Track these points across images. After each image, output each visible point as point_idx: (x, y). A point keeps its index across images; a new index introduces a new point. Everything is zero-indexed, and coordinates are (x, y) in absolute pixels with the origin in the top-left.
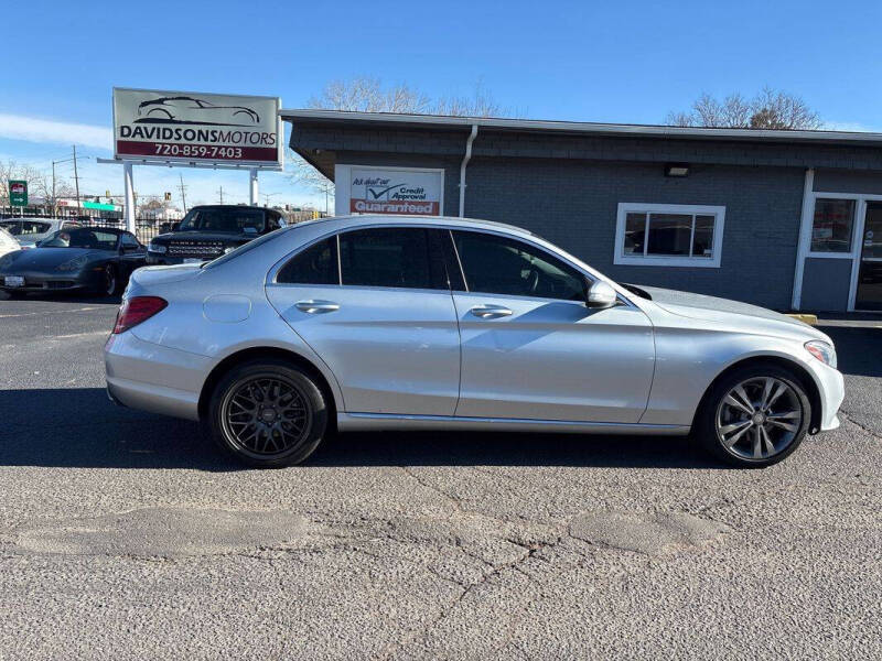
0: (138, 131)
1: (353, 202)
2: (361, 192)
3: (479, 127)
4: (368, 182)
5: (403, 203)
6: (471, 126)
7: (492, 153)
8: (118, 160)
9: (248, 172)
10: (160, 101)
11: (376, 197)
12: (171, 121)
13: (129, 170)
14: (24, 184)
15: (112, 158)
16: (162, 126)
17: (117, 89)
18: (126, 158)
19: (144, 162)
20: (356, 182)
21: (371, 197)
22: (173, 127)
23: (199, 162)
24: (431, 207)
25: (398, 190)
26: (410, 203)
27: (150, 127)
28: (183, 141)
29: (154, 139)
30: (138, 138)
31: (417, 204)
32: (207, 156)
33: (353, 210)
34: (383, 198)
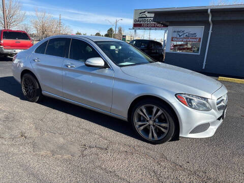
0: (138, 21)
1: (172, 38)
2: (175, 35)
3: (211, 9)
4: (178, 31)
5: (188, 38)
6: (208, 9)
7: (220, 19)
8: (133, 29)
9: (164, 31)
10: (144, 12)
11: (180, 36)
12: (146, 17)
13: (135, 31)
14: (125, 36)
15: (132, 28)
16: (144, 19)
17: (135, 10)
18: (136, 28)
19: (139, 29)
20: (174, 32)
21: (178, 36)
22: (146, 19)
23: (152, 28)
24: (198, 40)
25: (187, 34)
26: (191, 38)
27: (141, 19)
28: (148, 23)
29: (142, 23)
30: (138, 23)
31: (193, 38)
32: (154, 27)
33: (172, 40)
34: (182, 37)
